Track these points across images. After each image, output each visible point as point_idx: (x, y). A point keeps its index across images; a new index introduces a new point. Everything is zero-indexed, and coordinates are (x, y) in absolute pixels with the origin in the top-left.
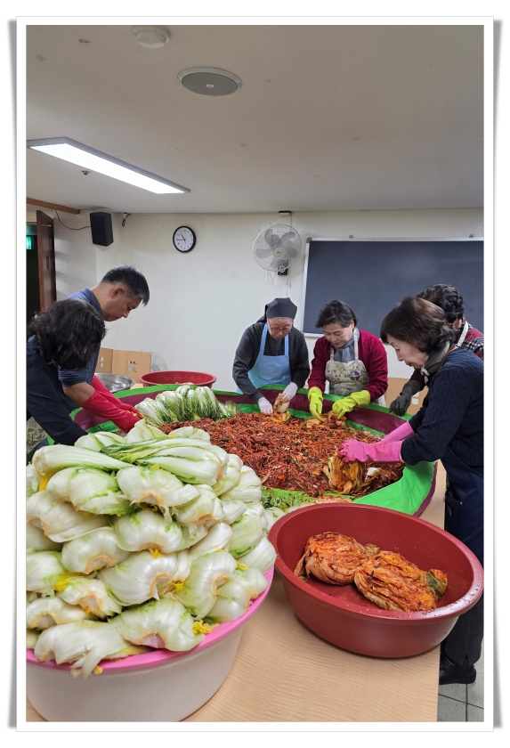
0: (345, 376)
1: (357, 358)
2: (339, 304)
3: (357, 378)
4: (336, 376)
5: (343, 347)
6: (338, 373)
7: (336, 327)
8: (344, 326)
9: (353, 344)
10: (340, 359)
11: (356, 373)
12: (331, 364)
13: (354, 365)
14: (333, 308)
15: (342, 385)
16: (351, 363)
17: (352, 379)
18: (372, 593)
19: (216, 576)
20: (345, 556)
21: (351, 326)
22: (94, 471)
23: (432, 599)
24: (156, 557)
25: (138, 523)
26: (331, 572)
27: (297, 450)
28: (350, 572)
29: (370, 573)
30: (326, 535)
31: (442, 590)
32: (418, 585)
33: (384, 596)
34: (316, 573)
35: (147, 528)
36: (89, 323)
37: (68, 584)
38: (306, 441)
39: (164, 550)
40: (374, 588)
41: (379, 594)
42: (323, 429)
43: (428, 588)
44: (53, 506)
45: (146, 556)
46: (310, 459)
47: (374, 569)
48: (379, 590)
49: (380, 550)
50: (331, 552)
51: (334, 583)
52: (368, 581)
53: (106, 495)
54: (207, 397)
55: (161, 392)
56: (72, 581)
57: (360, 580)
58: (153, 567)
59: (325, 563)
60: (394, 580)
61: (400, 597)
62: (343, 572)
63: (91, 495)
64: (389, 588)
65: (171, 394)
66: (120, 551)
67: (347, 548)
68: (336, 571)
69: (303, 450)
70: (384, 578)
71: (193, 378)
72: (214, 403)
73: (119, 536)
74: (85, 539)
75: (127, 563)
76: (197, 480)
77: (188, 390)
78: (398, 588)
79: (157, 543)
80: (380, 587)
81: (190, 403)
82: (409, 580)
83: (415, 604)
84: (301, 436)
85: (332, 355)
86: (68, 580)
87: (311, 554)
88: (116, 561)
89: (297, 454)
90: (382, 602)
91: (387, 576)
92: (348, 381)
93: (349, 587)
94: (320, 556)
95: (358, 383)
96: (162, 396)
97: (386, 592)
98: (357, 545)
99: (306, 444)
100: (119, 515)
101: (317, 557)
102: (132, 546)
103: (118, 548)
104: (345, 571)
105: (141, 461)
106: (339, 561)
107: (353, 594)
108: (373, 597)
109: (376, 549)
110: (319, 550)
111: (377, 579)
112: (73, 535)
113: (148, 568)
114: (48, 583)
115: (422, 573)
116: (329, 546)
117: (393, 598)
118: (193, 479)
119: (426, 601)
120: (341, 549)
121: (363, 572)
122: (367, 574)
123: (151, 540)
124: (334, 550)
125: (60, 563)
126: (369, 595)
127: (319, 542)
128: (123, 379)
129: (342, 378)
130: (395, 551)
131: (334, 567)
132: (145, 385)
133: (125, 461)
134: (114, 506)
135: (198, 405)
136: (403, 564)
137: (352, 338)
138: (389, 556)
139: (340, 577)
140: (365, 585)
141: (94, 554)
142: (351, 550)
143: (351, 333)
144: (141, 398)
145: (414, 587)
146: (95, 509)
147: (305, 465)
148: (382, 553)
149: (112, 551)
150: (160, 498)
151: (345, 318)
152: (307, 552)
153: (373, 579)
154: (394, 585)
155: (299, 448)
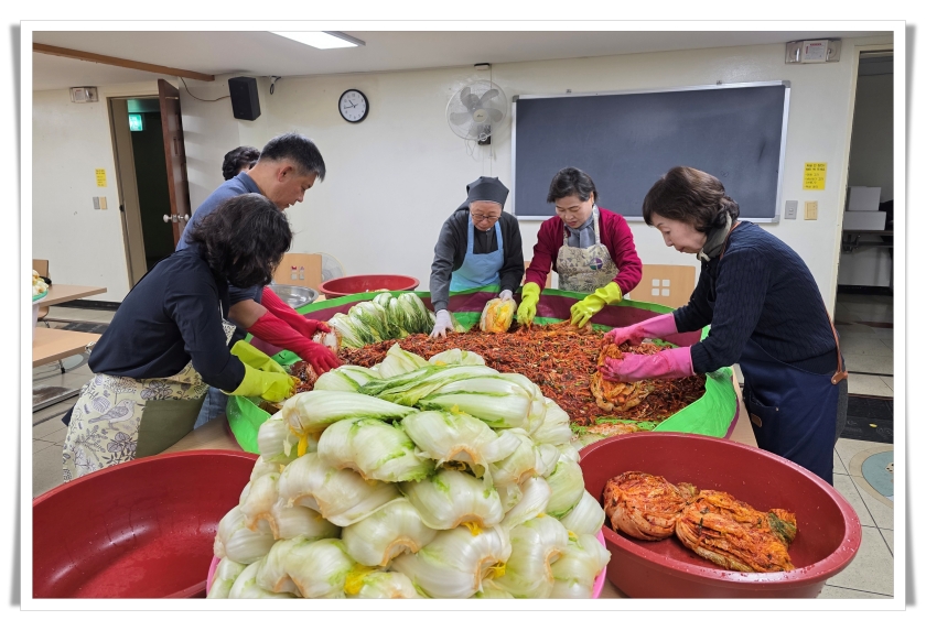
0: (584, 266)
1: (598, 241)
2: (576, 173)
3: (600, 267)
4: (572, 265)
5: (580, 228)
6: (574, 262)
7: (573, 200)
8: (583, 200)
9: (593, 224)
10: (578, 243)
11: (599, 261)
12: (565, 252)
13: (596, 251)
14: (568, 177)
15: (579, 276)
16: (591, 248)
17: (594, 268)
18: (704, 547)
19: (548, 552)
20: (659, 502)
21: (591, 201)
22: (374, 422)
23: (784, 549)
24: (476, 535)
25: (447, 490)
26: (646, 525)
27: (547, 366)
28: (670, 522)
29: (698, 521)
30: (627, 476)
31: (792, 535)
32: (761, 531)
33: (721, 549)
34: (626, 528)
35: (459, 494)
36: (275, 226)
37: (363, 583)
38: (555, 354)
39: (486, 523)
40: (707, 541)
41: (715, 548)
42: (571, 337)
43: (775, 534)
44: (328, 476)
45: (463, 534)
46: (567, 377)
47: (701, 516)
48: (714, 542)
49: (698, 490)
50: (642, 498)
51: (649, 538)
52: (697, 533)
53: (403, 455)
54: (415, 307)
55: (354, 304)
56: (366, 579)
57: (684, 531)
58: (474, 547)
59: (638, 514)
60: (731, 528)
61: (743, 550)
62: (661, 523)
63: (385, 456)
64: (727, 539)
65: (368, 305)
66: (425, 529)
67: (660, 490)
68: (652, 523)
69: (554, 366)
70: (717, 527)
71: (386, 283)
72: (424, 314)
73: (422, 508)
74: (376, 517)
75: (437, 546)
76: (506, 422)
77: (390, 298)
78: (739, 538)
79: (476, 514)
80: (714, 538)
81: (394, 316)
82: (746, 525)
83: (764, 557)
84: (547, 348)
85: (565, 239)
86: (363, 577)
87: (615, 504)
88: (420, 544)
89: (548, 372)
90: (720, 558)
91: (721, 524)
92: (587, 272)
93: (668, 542)
94: (629, 505)
95: (600, 273)
96: (357, 310)
97: (724, 545)
98: (670, 486)
99: (556, 357)
100: (418, 481)
101: (626, 506)
102: (445, 522)
103: (423, 526)
104: (664, 522)
105: (425, 403)
106: (653, 509)
107: (678, 551)
108: (707, 553)
109: (693, 489)
110: (625, 498)
111: (708, 529)
112: (361, 514)
113: (467, 550)
114: (335, 585)
115: (761, 515)
116: (637, 491)
117: (733, 551)
118: (501, 421)
119: (777, 552)
120: (653, 493)
121: (688, 520)
122: (694, 523)
123: (469, 512)
124: (645, 495)
125: (346, 554)
126: (700, 550)
127: (623, 486)
128: (302, 292)
129: (580, 267)
130: (718, 489)
131: (649, 517)
132: (329, 297)
133: (403, 404)
134: (412, 469)
135: (405, 318)
136: (735, 505)
137: (591, 217)
138: (715, 497)
139: (659, 530)
140: (694, 538)
141: (393, 538)
142: (665, 493)
143: (590, 209)
144: (330, 313)
145: (756, 534)
146: (392, 475)
147: (563, 385)
148: (703, 493)
149: (416, 530)
150: (475, 452)
151: (584, 189)
152: (610, 502)
153: (703, 530)
154: (733, 535)
155: (549, 363)
